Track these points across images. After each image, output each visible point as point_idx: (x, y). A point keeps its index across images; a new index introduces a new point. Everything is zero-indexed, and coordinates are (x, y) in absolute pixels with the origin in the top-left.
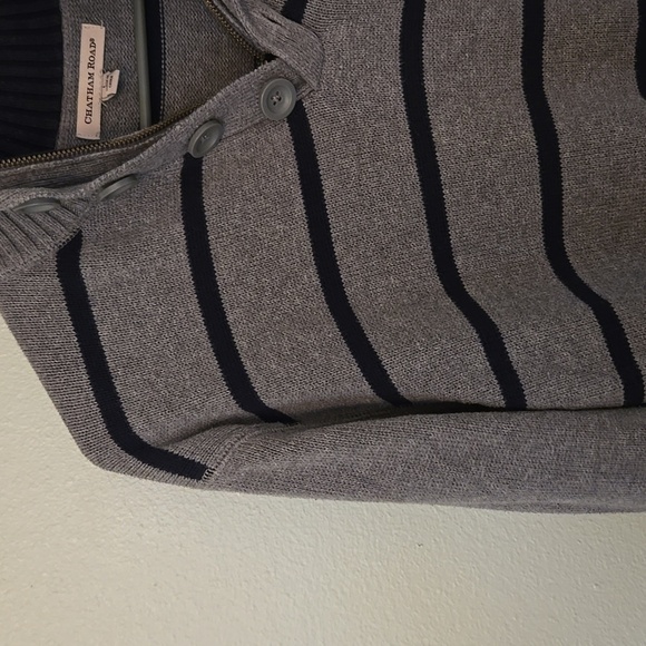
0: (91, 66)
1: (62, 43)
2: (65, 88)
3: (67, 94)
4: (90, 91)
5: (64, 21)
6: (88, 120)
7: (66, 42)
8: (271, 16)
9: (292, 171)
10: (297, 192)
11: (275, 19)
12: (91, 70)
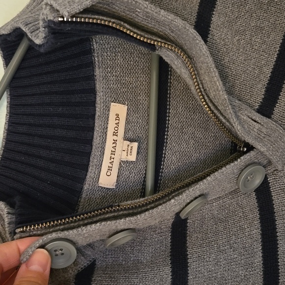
0: (115, 134)
1: (95, 115)
2: (94, 147)
3: (95, 152)
4: (113, 153)
5: (98, 99)
6: (109, 174)
7: (98, 114)
8: (254, 118)
9: (256, 231)
10: (258, 248)
11: (257, 119)
12: (115, 138)
